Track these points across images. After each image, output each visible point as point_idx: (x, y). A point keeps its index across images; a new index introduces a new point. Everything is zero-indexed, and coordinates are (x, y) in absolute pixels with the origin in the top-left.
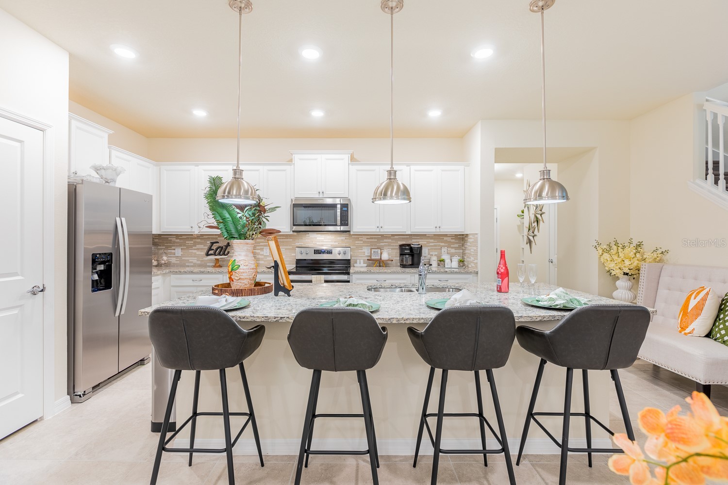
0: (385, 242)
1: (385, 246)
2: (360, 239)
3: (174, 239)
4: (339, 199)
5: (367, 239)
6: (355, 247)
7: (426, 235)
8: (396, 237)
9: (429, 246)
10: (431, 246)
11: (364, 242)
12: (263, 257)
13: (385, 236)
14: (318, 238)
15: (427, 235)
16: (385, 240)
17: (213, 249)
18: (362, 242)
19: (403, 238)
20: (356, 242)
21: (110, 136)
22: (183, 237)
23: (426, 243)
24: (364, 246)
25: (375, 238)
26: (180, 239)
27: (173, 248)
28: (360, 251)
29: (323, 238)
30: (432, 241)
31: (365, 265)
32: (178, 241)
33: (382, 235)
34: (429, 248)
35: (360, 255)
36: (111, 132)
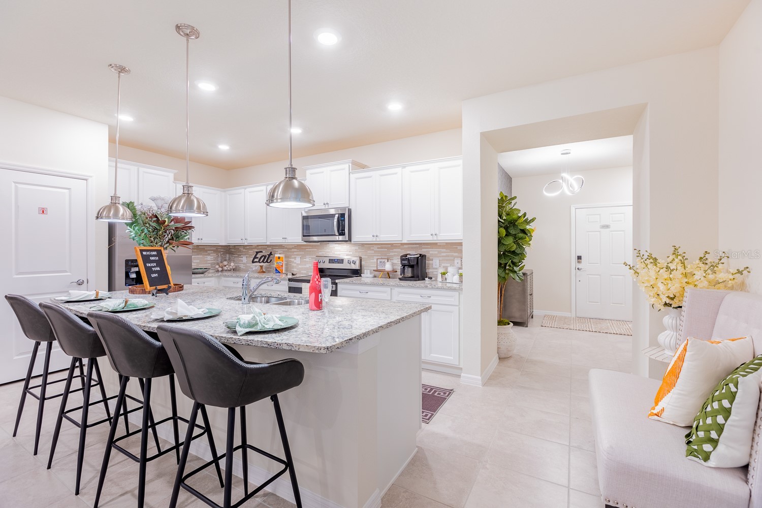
0: (395, 252)
1: (395, 255)
2: (372, 248)
3: (242, 249)
4: (333, 210)
5: (378, 248)
6: (367, 257)
7: (436, 244)
8: (405, 246)
9: (440, 256)
10: (443, 256)
11: (375, 252)
12: (296, 265)
13: (394, 245)
14: (336, 248)
15: (438, 244)
16: (395, 250)
17: (257, 258)
18: (373, 252)
19: (412, 248)
20: (369, 252)
21: (175, 175)
22: (248, 247)
23: (436, 252)
24: (374, 255)
25: (385, 248)
26: (246, 249)
27: (242, 256)
28: (371, 261)
29: (340, 248)
30: (444, 250)
31: (372, 276)
32: (244, 250)
33: (392, 244)
34: (441, 259)
35: (372, 266)
36: (176, 171)
